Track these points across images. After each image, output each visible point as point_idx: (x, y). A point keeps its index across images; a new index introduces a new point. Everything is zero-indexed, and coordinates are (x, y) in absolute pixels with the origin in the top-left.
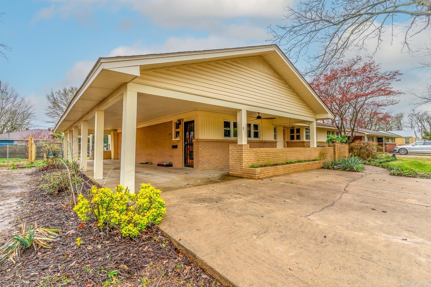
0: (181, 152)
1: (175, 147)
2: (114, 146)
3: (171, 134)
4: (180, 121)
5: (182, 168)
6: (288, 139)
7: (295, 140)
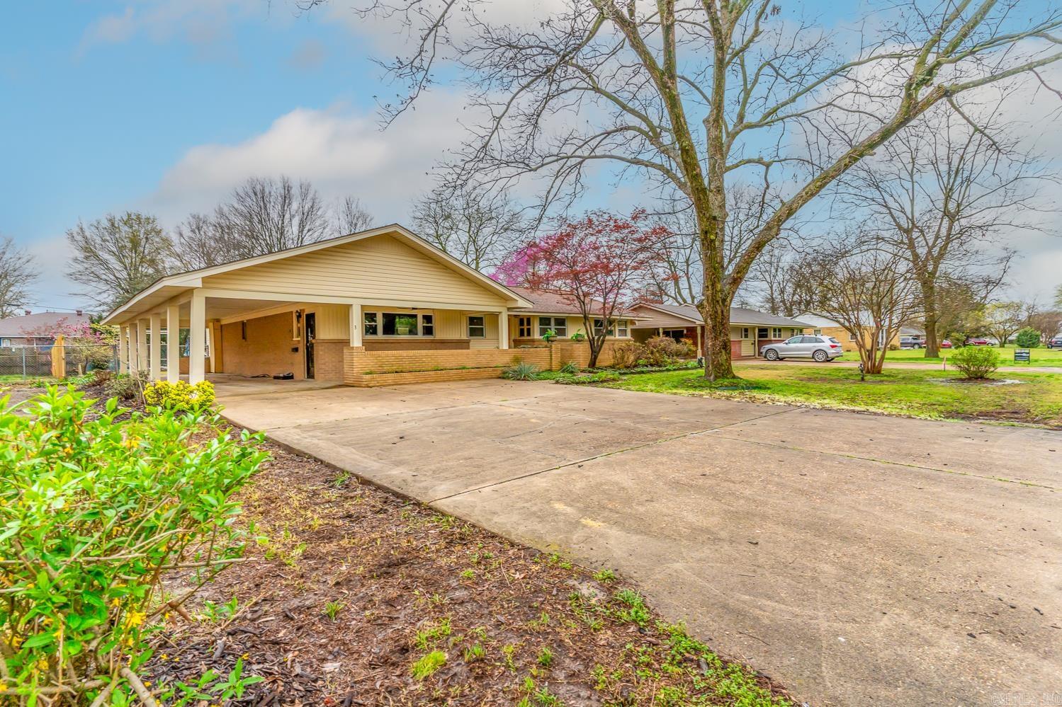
0: (302, 358)
1: (296, 350)
2: (215, 349)
3: (291, 331)
4: (300, 313)
5: (302, 381)
6: (516, 335)
7: (526, 338)
